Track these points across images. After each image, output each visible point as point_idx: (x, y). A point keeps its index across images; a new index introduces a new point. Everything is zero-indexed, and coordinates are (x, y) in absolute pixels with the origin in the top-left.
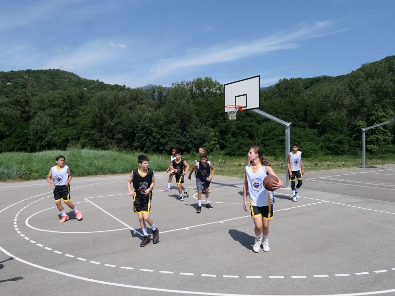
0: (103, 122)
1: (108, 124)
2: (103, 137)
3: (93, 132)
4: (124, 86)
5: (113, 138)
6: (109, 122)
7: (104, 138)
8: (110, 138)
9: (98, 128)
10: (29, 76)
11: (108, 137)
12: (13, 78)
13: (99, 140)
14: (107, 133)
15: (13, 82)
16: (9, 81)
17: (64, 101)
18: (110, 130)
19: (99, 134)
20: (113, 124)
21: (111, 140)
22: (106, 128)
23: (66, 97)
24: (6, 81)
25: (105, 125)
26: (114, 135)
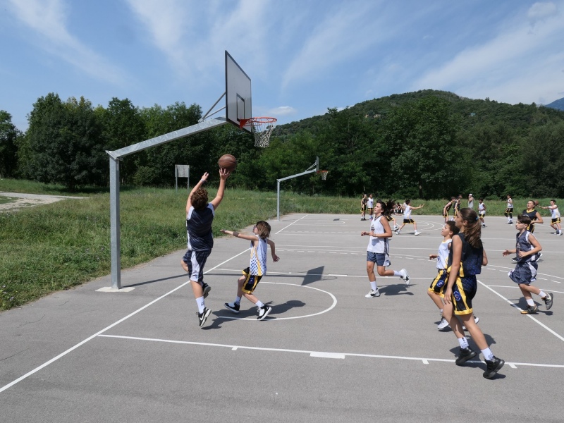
0: (540, 165)
1: (548, 168)
2: (539, 184)
3: (525, 177)
4: (534, 104)
5: (554, 186)
6: (550, 165)
7: (541, 186)
8: (550, 186)
9: (534, 172)
10: (397, 103)
11: (546, 185)
12: (380, 108)
13: (533, 188)
14: (545, 179)
15: (381, 114)
16: (378, 113)
17: (479, 139)
18: (551, 176)
19: (535, 181)
20: (556, 168)
21: (551, 188)
22: (545, 173)
23: (482, 134)
24: (374, 113)
25: (544, 170)
26: (556, 181)
